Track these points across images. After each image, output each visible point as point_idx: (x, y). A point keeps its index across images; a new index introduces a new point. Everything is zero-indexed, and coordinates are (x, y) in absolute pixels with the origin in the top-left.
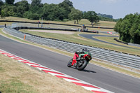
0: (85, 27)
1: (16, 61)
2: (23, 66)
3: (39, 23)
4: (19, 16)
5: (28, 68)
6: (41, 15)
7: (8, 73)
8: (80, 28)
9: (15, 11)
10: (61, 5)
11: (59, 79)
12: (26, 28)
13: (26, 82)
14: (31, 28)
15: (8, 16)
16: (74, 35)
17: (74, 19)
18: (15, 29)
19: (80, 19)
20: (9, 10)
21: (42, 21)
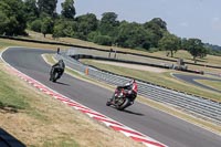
0: (183, 63)
1: (71, 109)
2: (80, 117)
3: (112, 51)
4: (80, 38)
5: (88, 120)
6: (116, 38)
7: (56, 126)
8: (175, 64)
9: (75, 29)
10: (148, 25)
11: (136, 143)
12: (91, 57)
13: (83, 143)
14: (97, 58)
15: (64, 36)
16: (164, 74)
17: (167, 49)
18: (73, 57)
19: (176, 49)
20: (66, 27)
21: (116, 49)
